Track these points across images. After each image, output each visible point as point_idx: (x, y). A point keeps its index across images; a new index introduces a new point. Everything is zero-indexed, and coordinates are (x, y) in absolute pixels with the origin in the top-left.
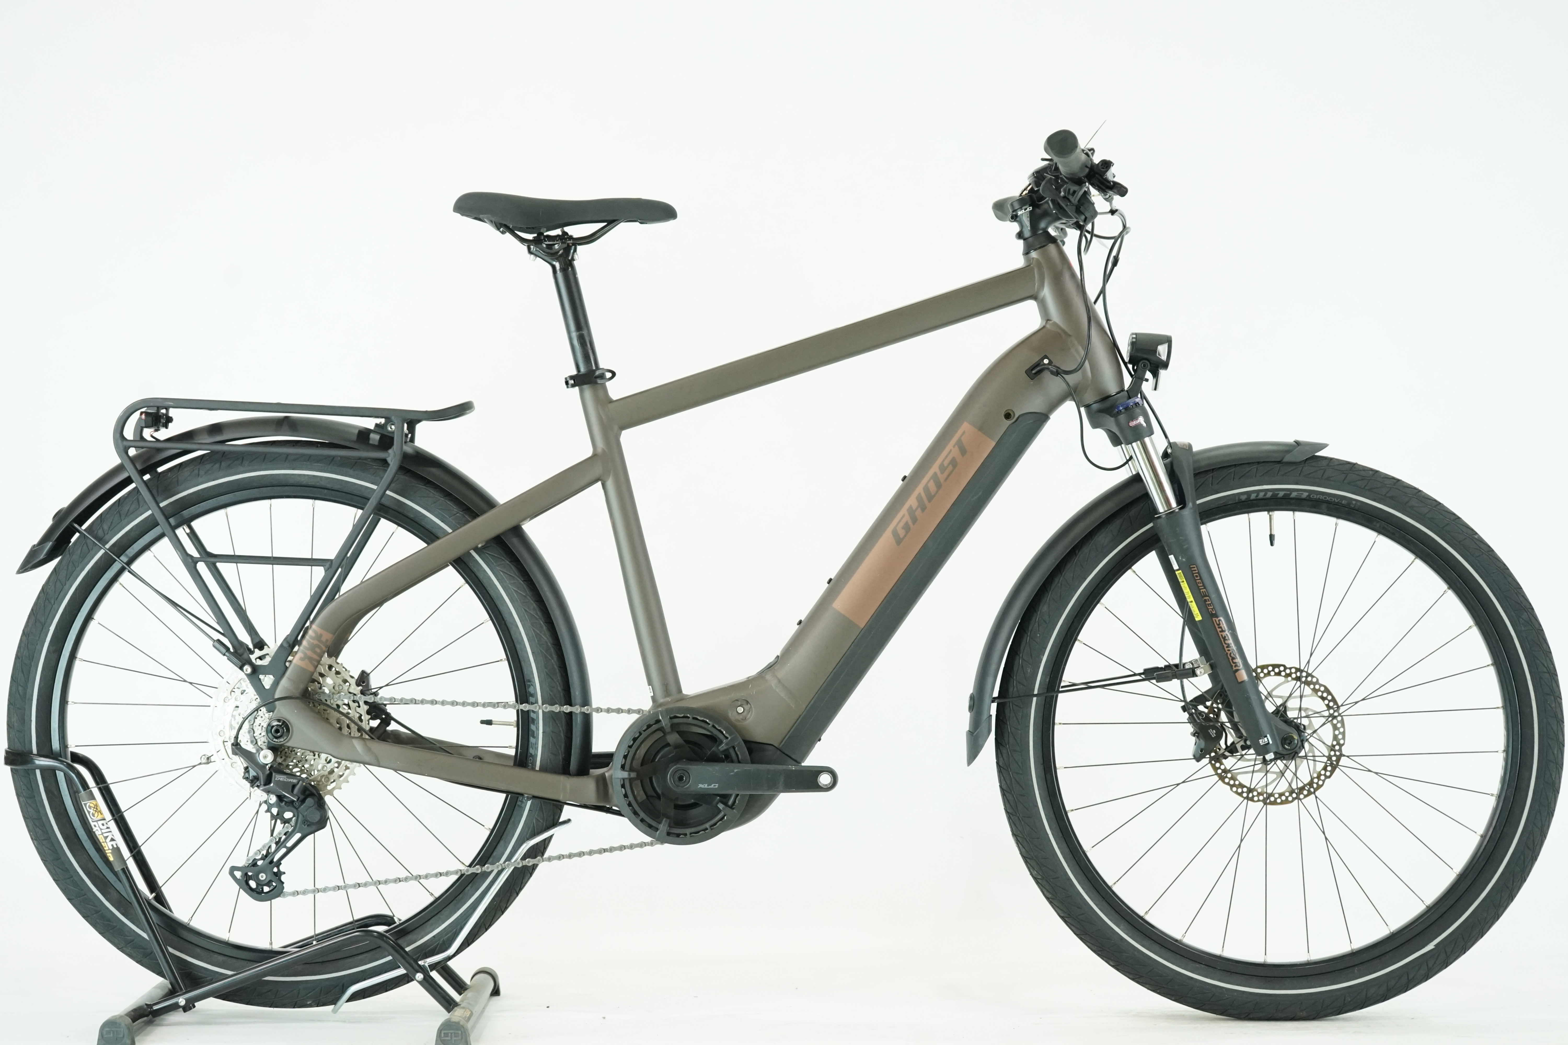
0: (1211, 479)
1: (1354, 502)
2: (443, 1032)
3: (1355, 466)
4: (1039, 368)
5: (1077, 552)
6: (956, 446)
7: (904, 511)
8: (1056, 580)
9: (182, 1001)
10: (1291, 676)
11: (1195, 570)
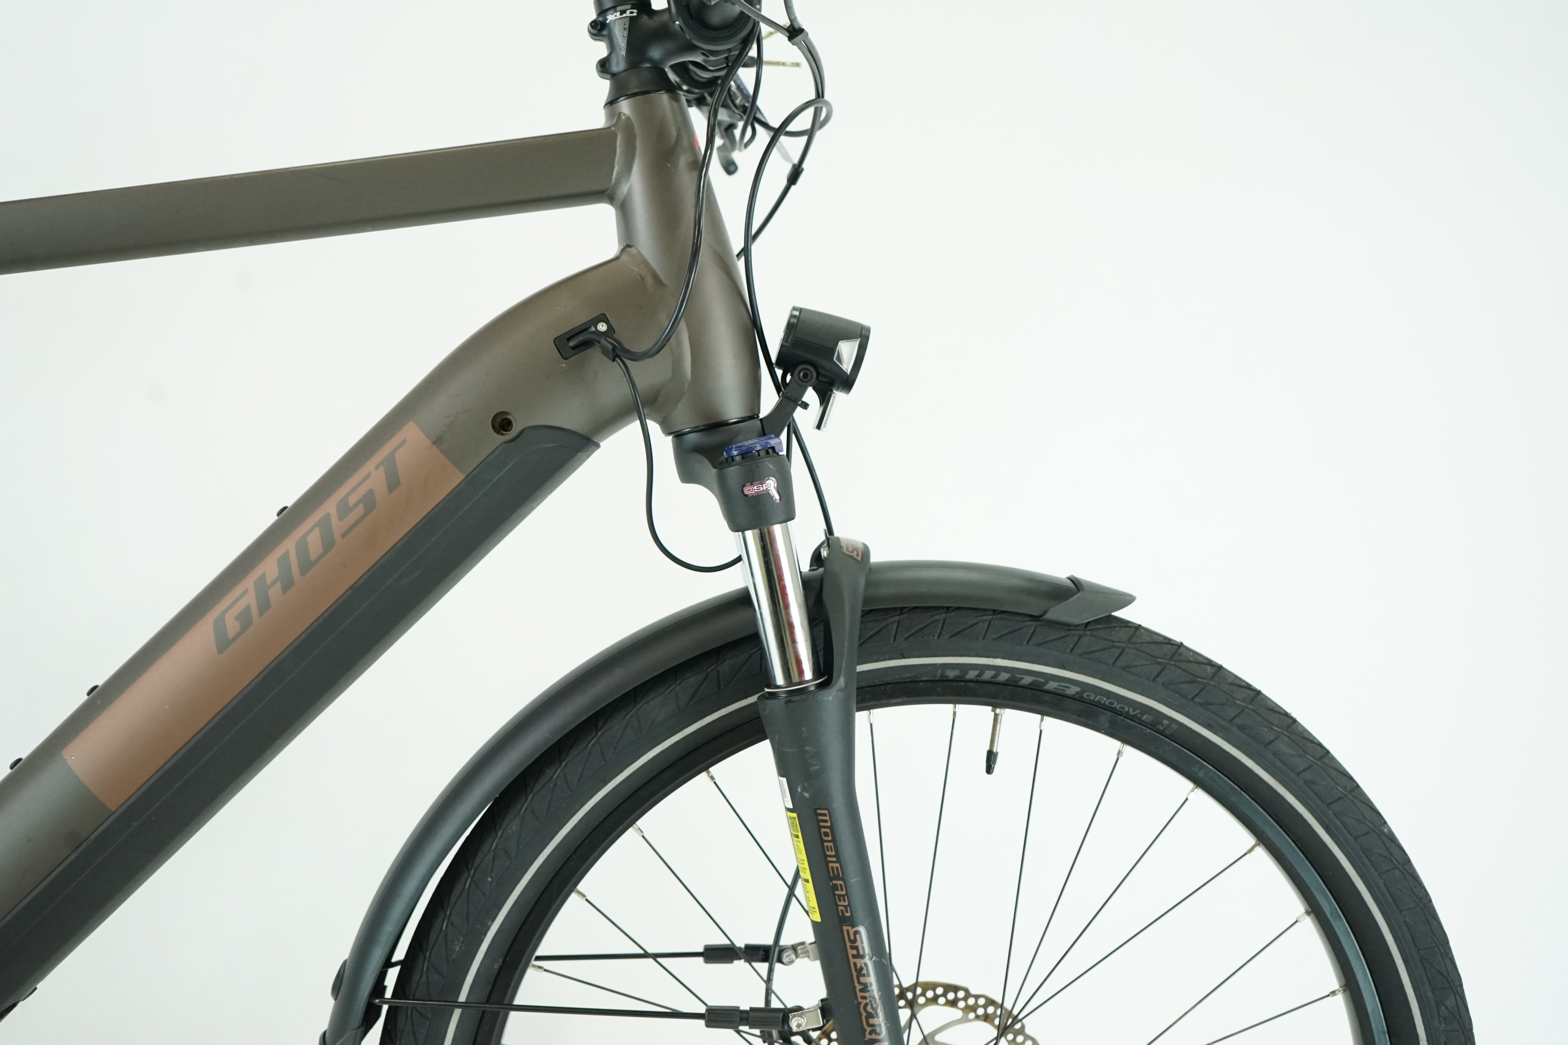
0: (895, 627)
1: (1166, 722)
3: (1182, 649)
4: (581, 338)
5: (600, 723)
6: (382, 468)
7: (248, 584)
8: (549, 772)
10: (975, 1011)
11: (826, 821)
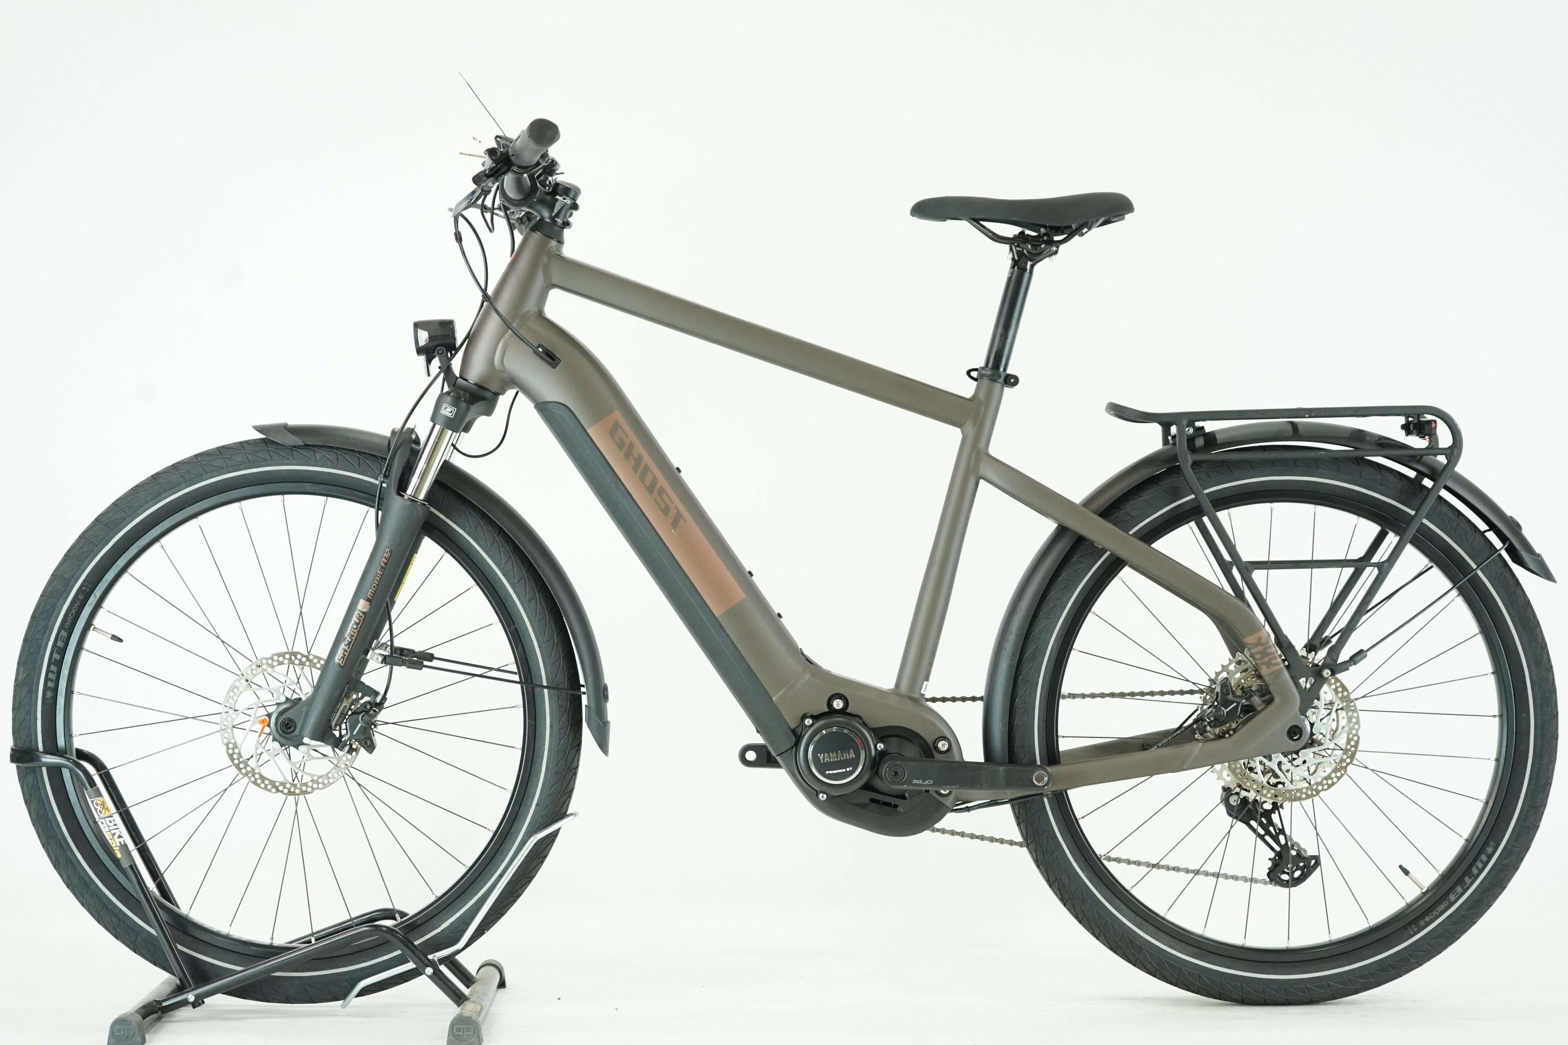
2: (455, 1027)
9: (191, 997)
